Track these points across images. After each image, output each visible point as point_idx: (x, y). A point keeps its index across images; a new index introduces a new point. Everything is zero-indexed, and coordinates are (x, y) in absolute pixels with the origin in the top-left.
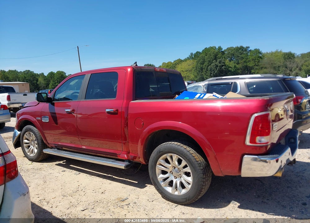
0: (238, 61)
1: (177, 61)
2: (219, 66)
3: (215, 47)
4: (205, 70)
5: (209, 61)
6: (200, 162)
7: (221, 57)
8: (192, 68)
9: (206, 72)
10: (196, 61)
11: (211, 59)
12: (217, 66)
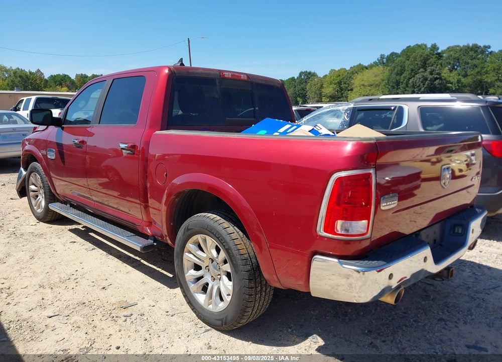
0: (465, 72)
1: (355, 68)
2: (429, 79)
3: (426, 46)
4: (404, 85)
5: (412, 70)
6: (246, 256)
7: (435, 63)
8: (381, 81)
9: (405, 88)
10: (389, 68)
11: (416, 67)
12: (426, 79)
